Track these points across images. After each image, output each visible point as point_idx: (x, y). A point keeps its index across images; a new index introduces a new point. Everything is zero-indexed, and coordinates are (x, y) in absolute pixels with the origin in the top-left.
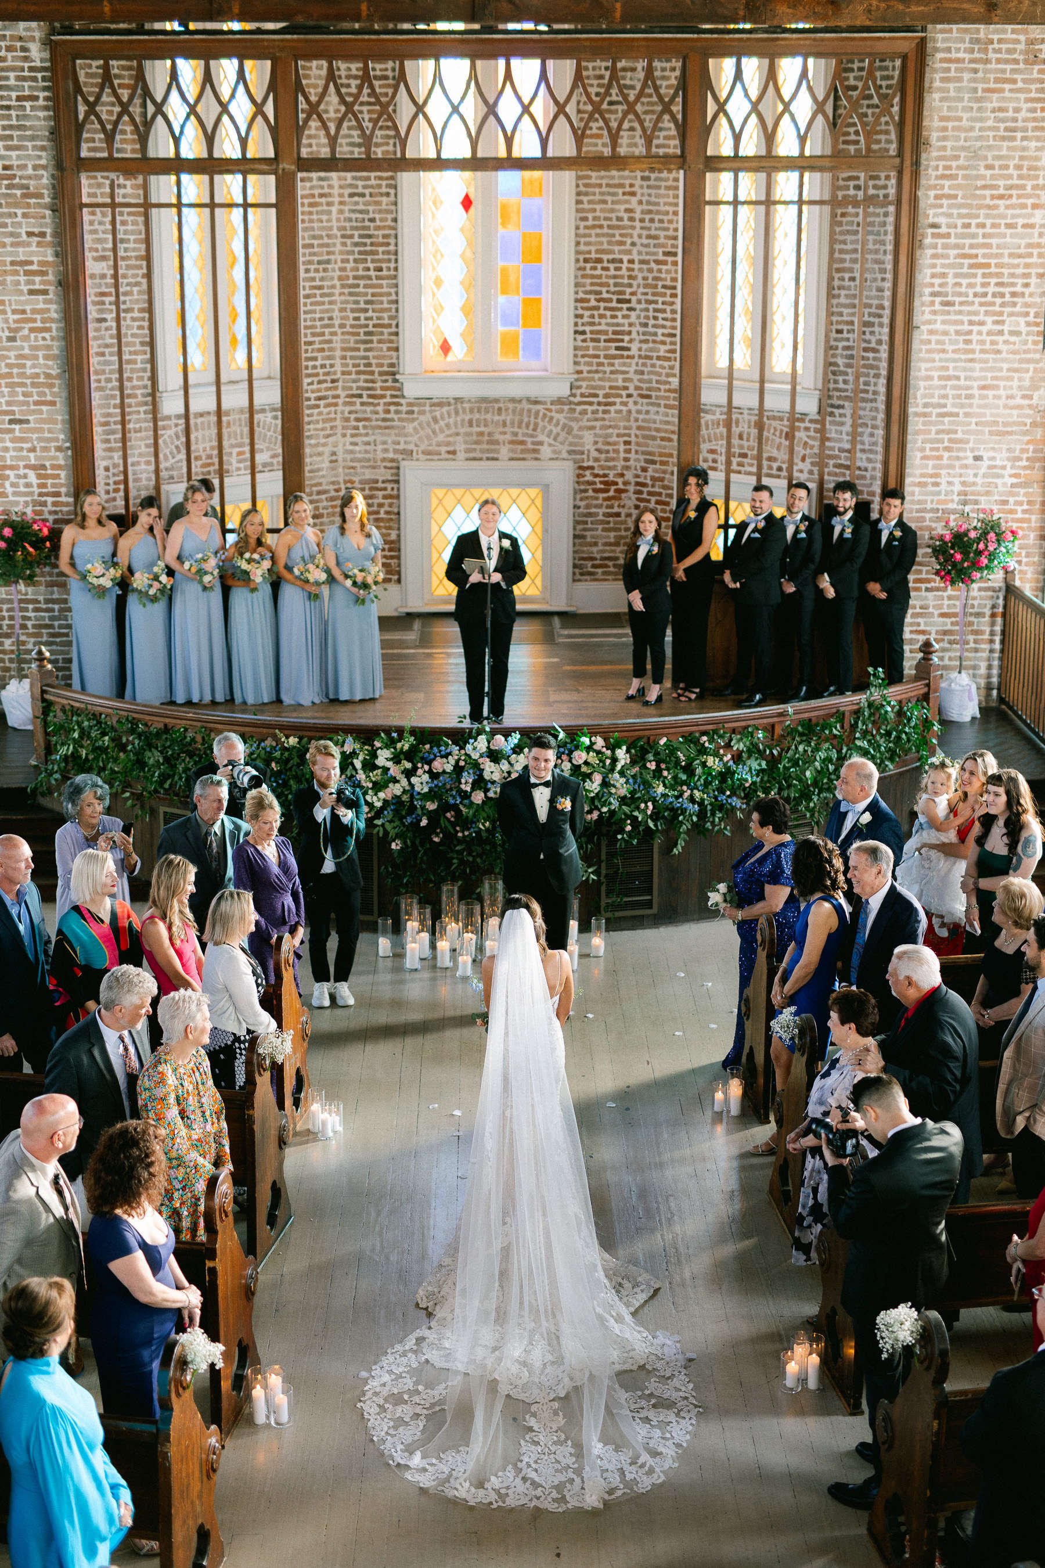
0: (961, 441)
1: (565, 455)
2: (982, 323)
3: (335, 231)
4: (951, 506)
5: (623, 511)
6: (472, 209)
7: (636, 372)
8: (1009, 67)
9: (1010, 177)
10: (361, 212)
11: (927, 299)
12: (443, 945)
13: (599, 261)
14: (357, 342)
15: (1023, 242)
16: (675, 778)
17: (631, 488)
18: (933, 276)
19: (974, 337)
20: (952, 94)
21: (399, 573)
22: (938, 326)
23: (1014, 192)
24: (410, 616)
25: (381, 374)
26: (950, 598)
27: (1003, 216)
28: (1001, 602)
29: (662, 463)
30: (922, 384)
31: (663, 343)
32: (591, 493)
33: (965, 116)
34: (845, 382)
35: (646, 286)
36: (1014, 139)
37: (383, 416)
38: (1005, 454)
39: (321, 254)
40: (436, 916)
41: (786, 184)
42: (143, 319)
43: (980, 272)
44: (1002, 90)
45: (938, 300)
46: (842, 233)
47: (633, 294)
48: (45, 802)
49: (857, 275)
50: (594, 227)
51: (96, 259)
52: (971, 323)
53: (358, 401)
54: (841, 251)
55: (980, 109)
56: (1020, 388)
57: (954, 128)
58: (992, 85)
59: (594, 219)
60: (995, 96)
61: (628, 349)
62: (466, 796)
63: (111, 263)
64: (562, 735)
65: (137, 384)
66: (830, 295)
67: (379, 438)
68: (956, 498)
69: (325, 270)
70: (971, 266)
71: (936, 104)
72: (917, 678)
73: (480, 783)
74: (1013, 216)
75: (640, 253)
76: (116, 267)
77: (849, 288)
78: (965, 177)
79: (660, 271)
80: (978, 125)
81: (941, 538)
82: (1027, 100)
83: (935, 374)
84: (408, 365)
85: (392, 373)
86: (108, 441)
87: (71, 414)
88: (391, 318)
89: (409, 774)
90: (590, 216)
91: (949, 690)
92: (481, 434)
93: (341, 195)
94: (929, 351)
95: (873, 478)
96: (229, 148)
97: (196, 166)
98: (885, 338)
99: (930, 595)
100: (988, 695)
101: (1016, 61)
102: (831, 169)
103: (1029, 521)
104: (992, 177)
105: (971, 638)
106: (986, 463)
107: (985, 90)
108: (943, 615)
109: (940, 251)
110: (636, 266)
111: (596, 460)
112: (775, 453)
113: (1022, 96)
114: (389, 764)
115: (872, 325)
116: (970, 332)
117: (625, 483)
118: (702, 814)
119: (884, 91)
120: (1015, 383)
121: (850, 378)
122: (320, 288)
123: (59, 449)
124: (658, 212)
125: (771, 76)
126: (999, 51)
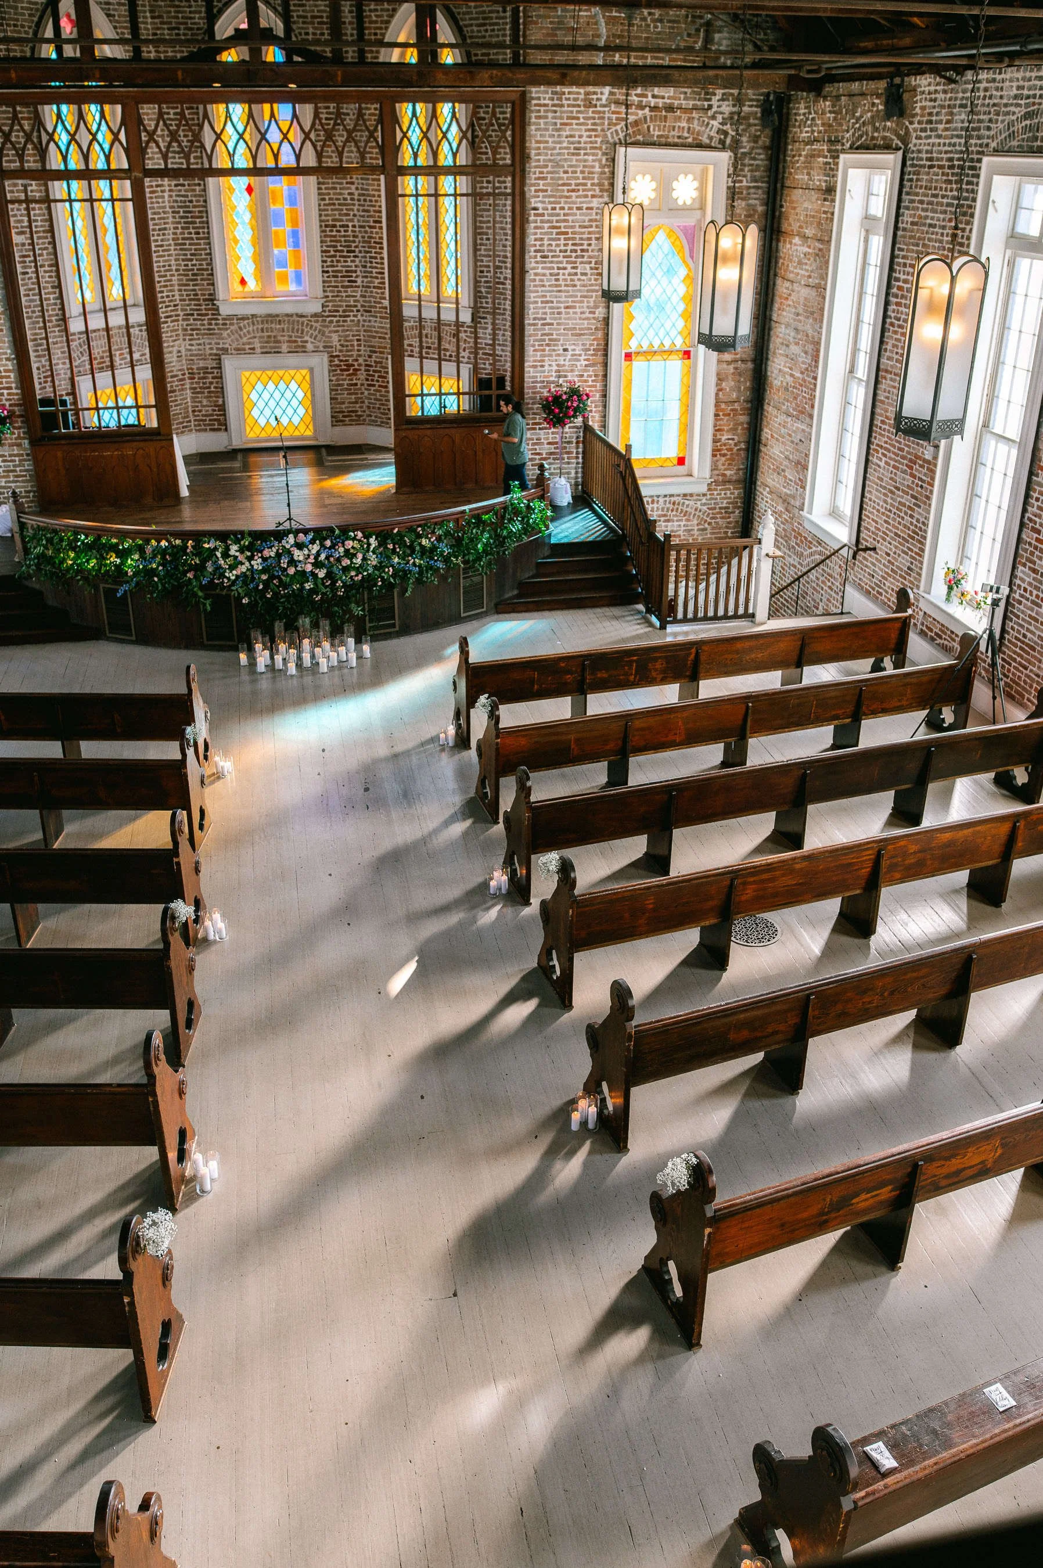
0: (555, 340)
1: (322, 349)
2: (565, 268)
3: (168, 209)
4: (552, 379)
5: (359, 382)
6: (253, 194)
7: (362, 296)
8: (575, 109)
9: (578, 178)
10: (183, 196)
11: (532, 254)
12: (279, 659)
13: (334, 226)
14: (187, 280)
15: (587, 218)
16: (404, 552)
17: (363, 368)
18: (536, 240)
19: (561, 277)
20: (542, 126)
21: (226, 425)
22: (540, 271)
23: (580, 188)
24: (235, 451)
25: (204, 300)
26: (553, 433)
27: (575, 203)
28: (581, 434)
29: (381, 353)
30: (532, 306)
31: (377, 278)
32: (339, 372)
33: (550, 140)
34: (487, 303)
35: (364, 242)
36: (578, 154)
37: (207, 327)
38: (581, 347)
39: (160, 224)
40: (273, 641)
41: (447, 183)
42: (51, 271)
43: (562, 237)
44: (571, 124)
45: (539, 254)
46: (480, 210)
47: (356, 247)
48: (27, 583)
49: (491, 237)
50: (330, 204)
51: (18, 233)
52: (559, 268)
53: (191, 318)
54: (481, 222)
55: (559, 136)
56: (588, 307)
57: (545, 148)
58: (565, 121)
59: (330, 199)
60: (568, 128)
61: (355, 282)
62: (285, 570)
63: (28, 235)
64: (337, 532)
65: (52, 313)
66: (476, 250)
67: (207, 341)
68: (554, 374)
69: (164, 234)
70: (557, 234)
71: (533, 132)
72: (536, 486)
73: (292, 562)
74: (581, 203)
75: (359, 221)
76: (32, 238)
77: (486, 245)
78: (552, 178)
79: (372, 232)
80: (558, 146)
81: (547, 399)
82: (587, 130)
83: (539, 300)
84: (221, 295)
85: (212, 299)
86: (37, 351)
87: (14, 336)
88: (208, 264)
89: (250, 559)
90: (327, 197)
91: (555, 488)
92: (269, 337)
93: (170, 185)
94: (535, 286)
95: (506, 361)
96: (99, 163)
97: (78, 175)
98: (509, 276)
99: (542, 432)
100: (576, 489)
101: (579, 106)
102: (472, 174)
103: (595, 386)
104: (568, 179)
105: (566, 456)
106: (571, 353)
107: (562, 124)
108: (549, 443)
109: (539, 224)
110: (357, 229)
111: (341, 351)
112: (447, 346)
113: (583, 128)
114: (237, 554)
115: (501, 268)
116: (558, 274)
117: (360, 365)
118: (421, 573)
119: (501, 121)
120: (585, 304)
121: (490, 300)
122: (162, 246)
123: (7, 359)
124: (369, 195)
125: (434, 115)
126: (569, 99)
